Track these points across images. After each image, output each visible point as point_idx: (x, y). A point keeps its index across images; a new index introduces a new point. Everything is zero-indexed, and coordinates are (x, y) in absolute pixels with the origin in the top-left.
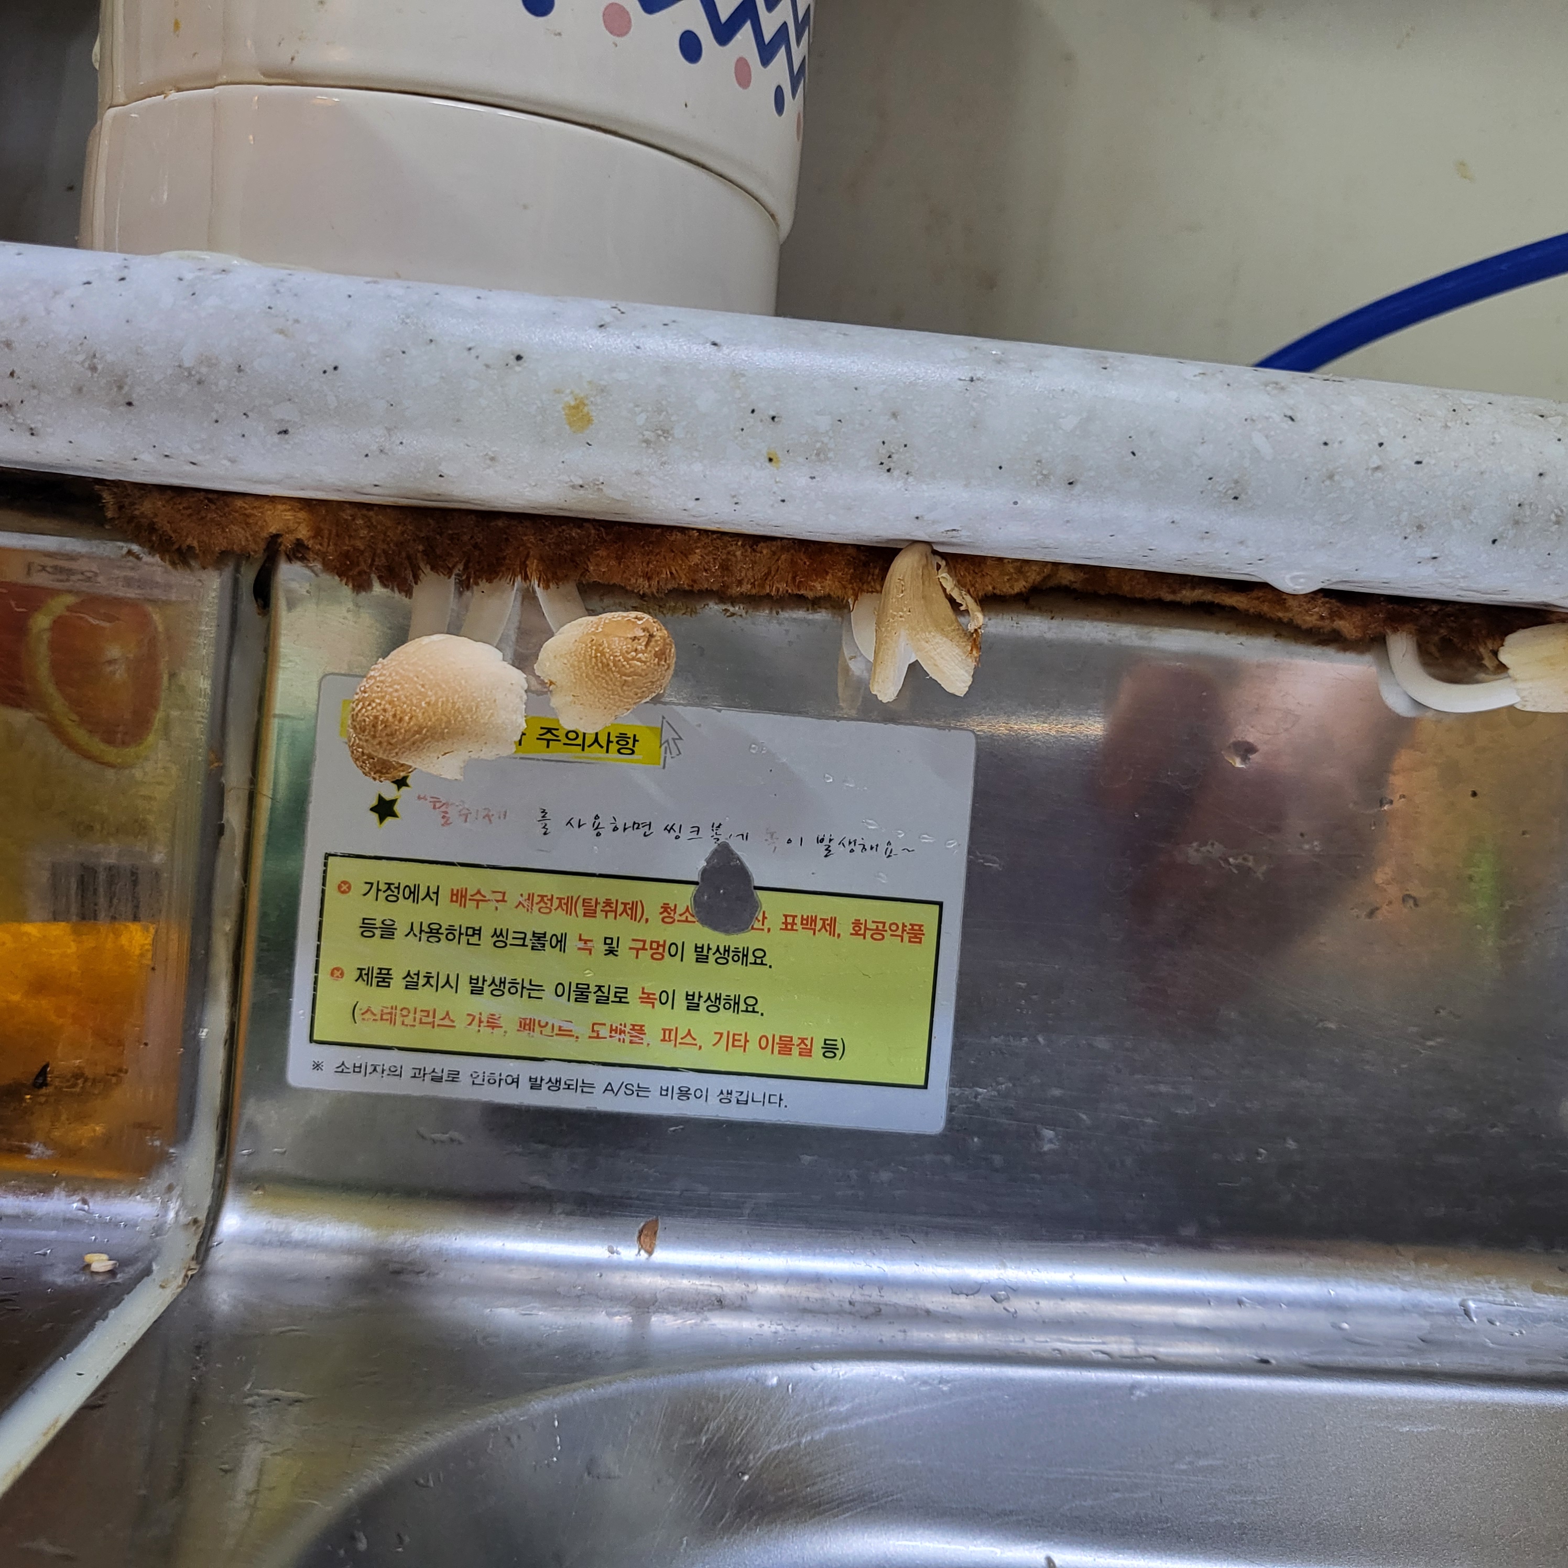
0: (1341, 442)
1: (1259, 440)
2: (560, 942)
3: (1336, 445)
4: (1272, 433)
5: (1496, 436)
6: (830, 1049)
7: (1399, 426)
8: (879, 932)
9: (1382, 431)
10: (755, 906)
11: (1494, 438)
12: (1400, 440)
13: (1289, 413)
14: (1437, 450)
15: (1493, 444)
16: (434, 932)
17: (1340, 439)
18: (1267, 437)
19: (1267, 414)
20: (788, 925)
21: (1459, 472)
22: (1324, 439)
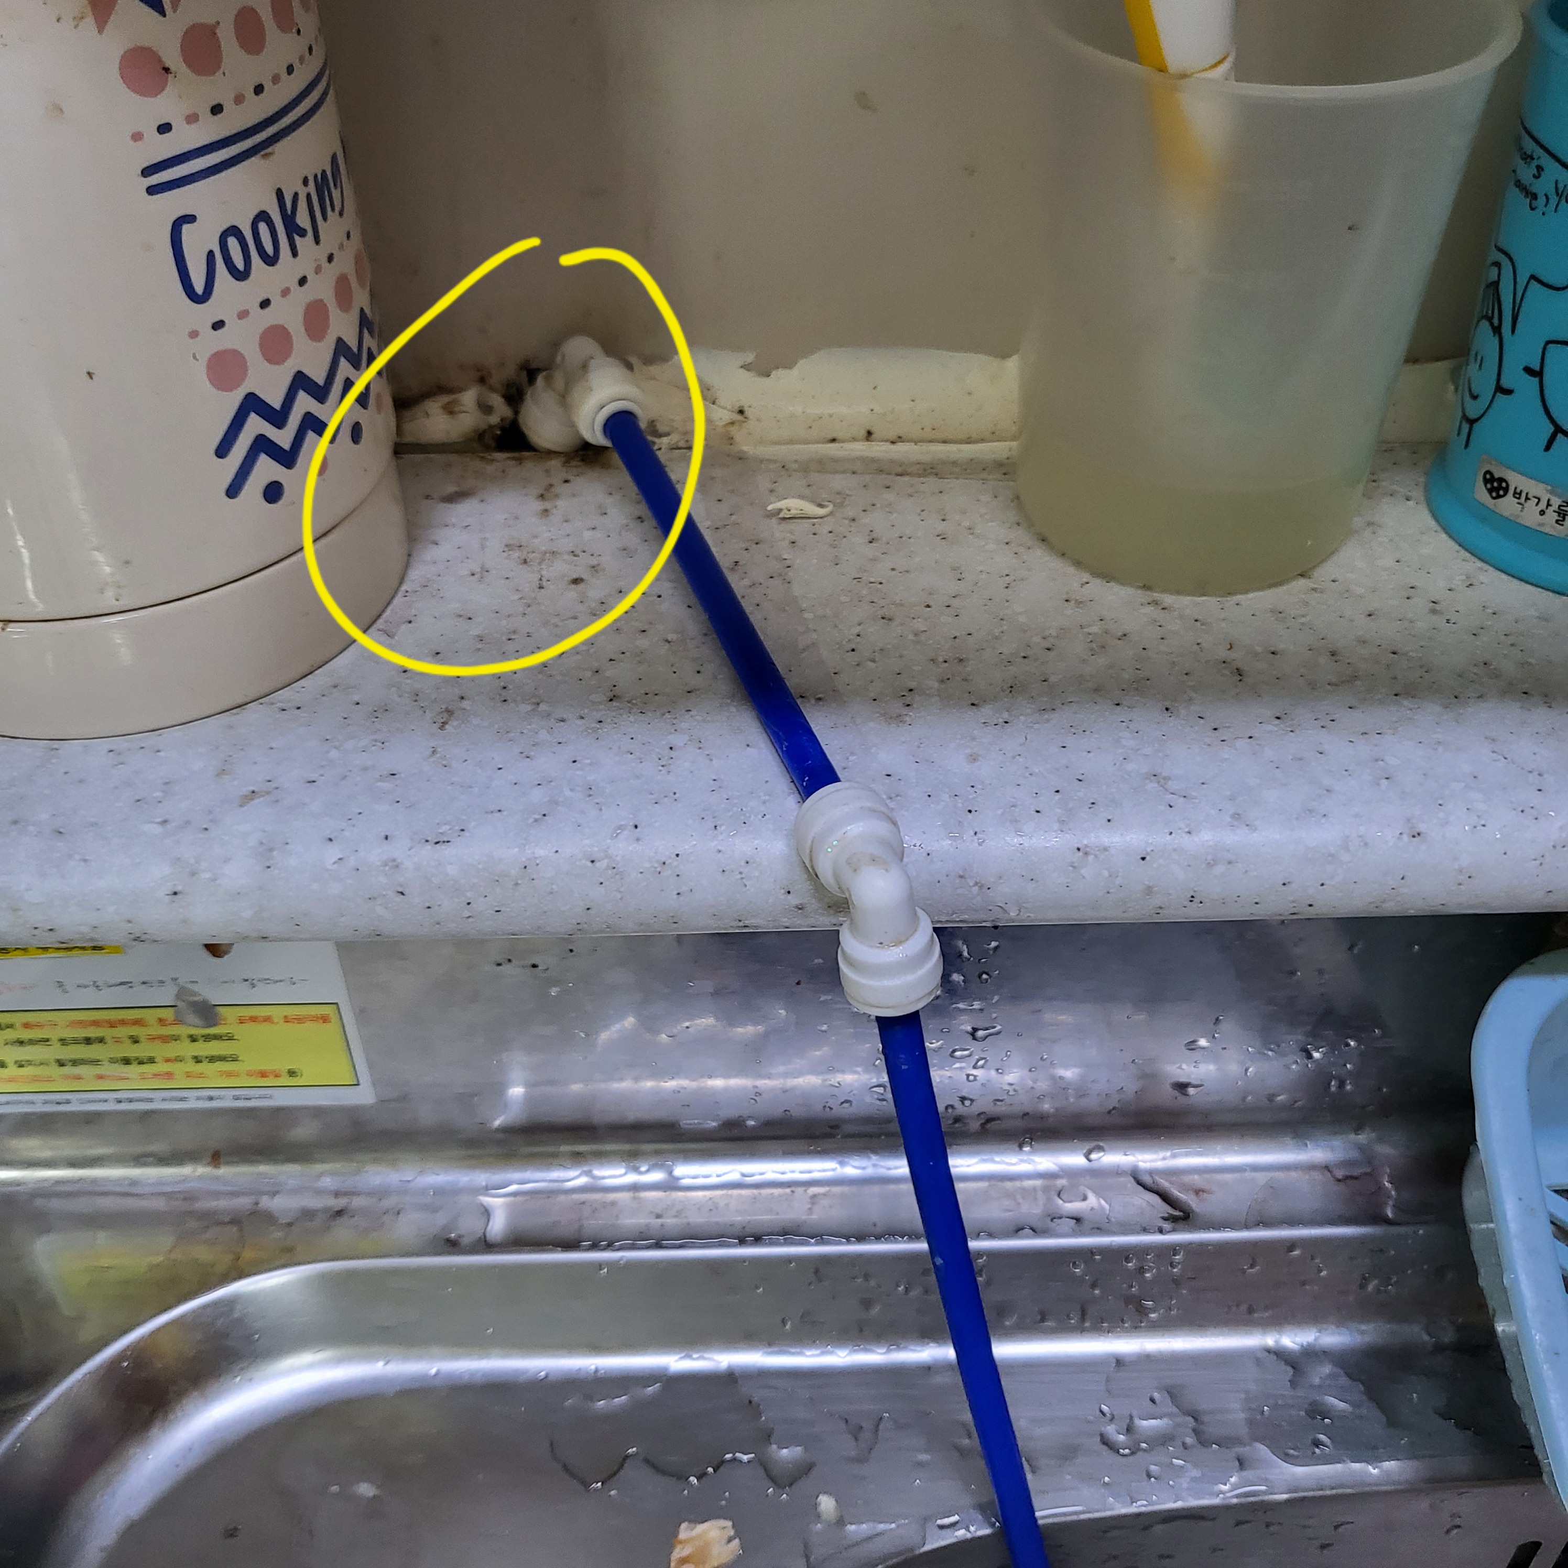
0: (439, 905)
1: (380, 910)
2: (101, 1040)
3: (436, 908)
4: (390, 905)
5: (554, 886)
6: (292, 1073)
7: (482, 889)
8: (300, 1020)
9: (468, 894)
10: (216, 1015)
11: (552, 889)
12: (482, 899)
13: (400, 890)
14: (510, 902)
15: (551, 893)
16: (21, 1043)
17: (439, 903)
18: (386, 908)
19: (384, 893)
20: (242, 1021)
21: (528, 913)
22: (427, 904)
